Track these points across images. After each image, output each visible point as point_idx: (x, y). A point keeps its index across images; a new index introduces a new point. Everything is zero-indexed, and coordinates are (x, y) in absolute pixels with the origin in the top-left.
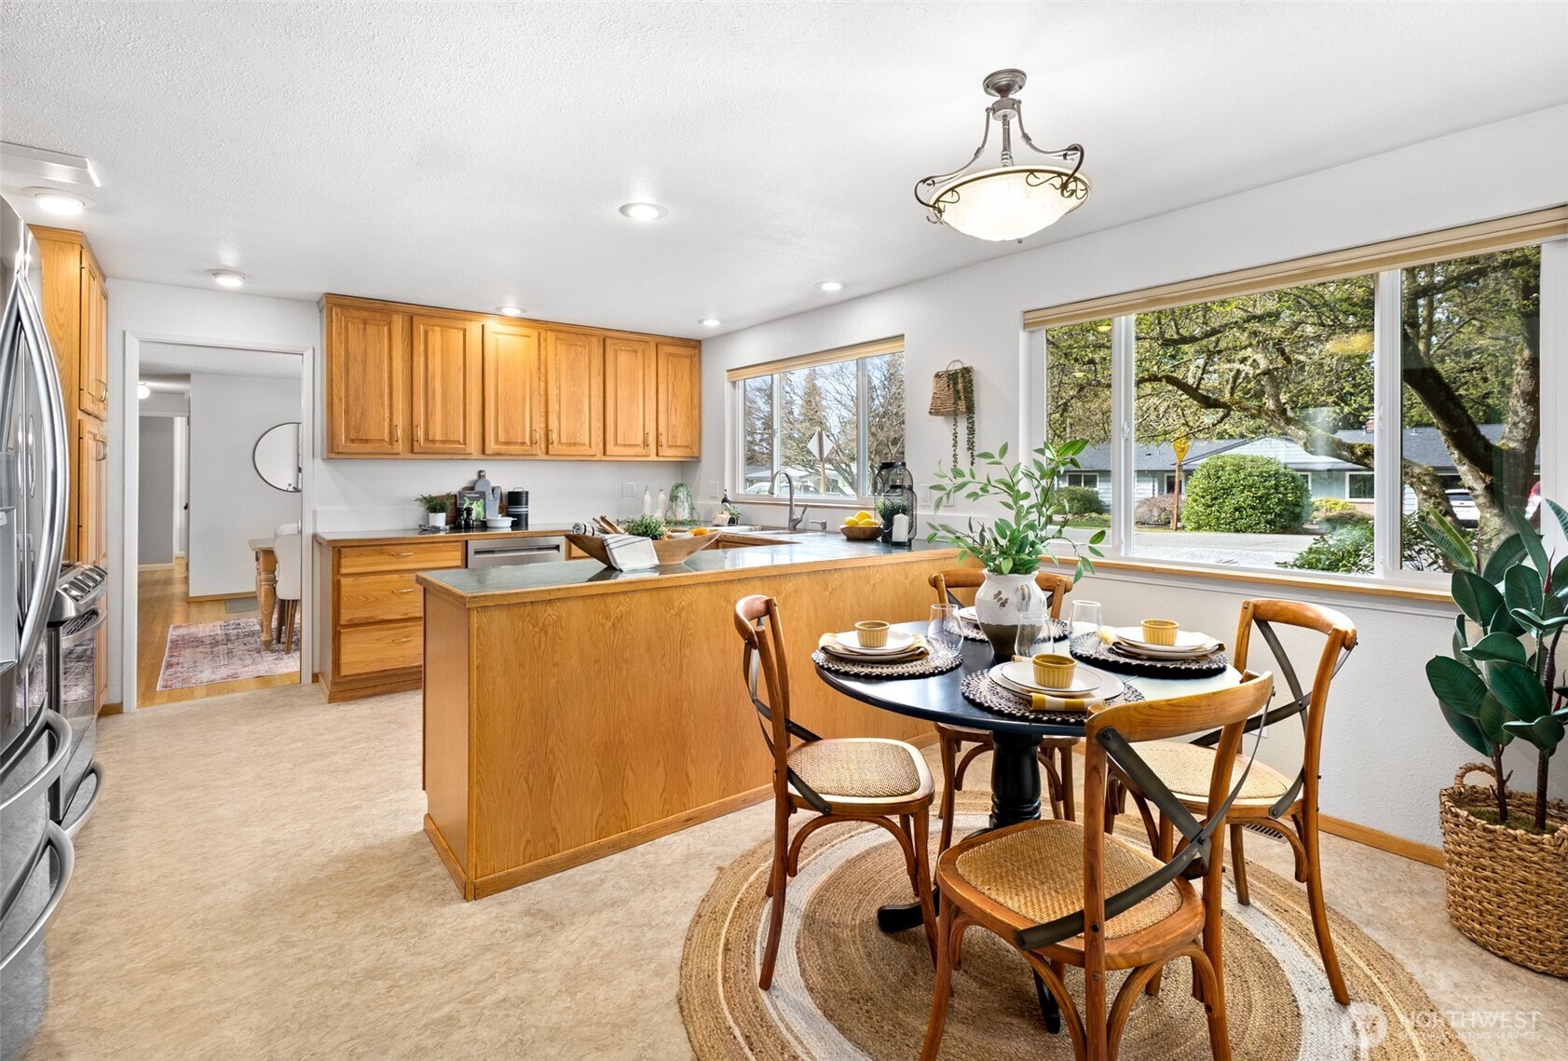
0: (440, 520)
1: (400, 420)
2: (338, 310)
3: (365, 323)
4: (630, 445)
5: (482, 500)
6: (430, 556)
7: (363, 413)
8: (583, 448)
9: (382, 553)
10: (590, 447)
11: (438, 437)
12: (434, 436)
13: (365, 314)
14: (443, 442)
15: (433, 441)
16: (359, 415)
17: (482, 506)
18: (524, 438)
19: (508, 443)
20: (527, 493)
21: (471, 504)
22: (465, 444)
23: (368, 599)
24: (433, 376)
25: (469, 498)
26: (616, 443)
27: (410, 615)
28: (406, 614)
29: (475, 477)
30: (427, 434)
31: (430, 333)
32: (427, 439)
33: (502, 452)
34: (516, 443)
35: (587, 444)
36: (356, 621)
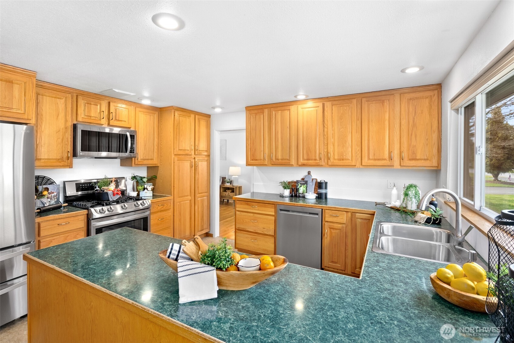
0: (287, 192)
1: (267, 151)
2: (248, 112)
3: (256, 114)
4: (379, 160)
5: (306, 185)
6: (263, 208)
7: (255, 150)
8: (347, 161)
9: (248, 204)
10: (352, 161)
11: (280, 158)
12: (278, 157)
13: (256, 111)
14: (282, 159)
15: (278, 159)
16: (254, 150)
17: (305, 187)
18: (316, 157)
19: (308, 159)
20: (326, 183)
21: (301, 186)
22: (290, 161)
23: (243, 221)
24: (278, 132)
25: (300, 183)
26: (369, 159)
27: (256, 231)
28: (255, 230)
29: (307, 174)
30: (276, 156)
31: (277, 114)
32: (276, 159)
33: (305, 164)
34: (312, 159)
35: (350, 159)
36: (240, 229)
